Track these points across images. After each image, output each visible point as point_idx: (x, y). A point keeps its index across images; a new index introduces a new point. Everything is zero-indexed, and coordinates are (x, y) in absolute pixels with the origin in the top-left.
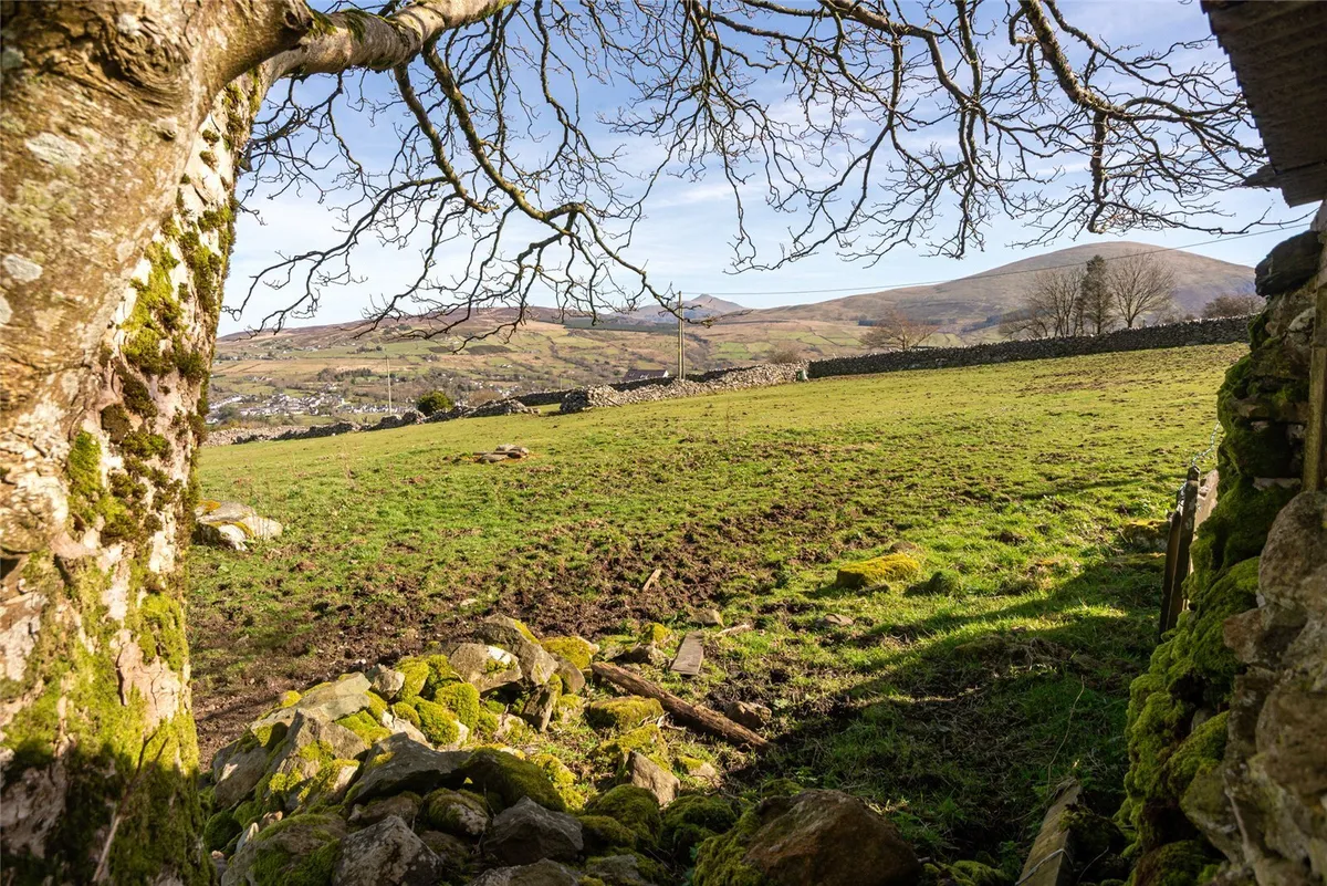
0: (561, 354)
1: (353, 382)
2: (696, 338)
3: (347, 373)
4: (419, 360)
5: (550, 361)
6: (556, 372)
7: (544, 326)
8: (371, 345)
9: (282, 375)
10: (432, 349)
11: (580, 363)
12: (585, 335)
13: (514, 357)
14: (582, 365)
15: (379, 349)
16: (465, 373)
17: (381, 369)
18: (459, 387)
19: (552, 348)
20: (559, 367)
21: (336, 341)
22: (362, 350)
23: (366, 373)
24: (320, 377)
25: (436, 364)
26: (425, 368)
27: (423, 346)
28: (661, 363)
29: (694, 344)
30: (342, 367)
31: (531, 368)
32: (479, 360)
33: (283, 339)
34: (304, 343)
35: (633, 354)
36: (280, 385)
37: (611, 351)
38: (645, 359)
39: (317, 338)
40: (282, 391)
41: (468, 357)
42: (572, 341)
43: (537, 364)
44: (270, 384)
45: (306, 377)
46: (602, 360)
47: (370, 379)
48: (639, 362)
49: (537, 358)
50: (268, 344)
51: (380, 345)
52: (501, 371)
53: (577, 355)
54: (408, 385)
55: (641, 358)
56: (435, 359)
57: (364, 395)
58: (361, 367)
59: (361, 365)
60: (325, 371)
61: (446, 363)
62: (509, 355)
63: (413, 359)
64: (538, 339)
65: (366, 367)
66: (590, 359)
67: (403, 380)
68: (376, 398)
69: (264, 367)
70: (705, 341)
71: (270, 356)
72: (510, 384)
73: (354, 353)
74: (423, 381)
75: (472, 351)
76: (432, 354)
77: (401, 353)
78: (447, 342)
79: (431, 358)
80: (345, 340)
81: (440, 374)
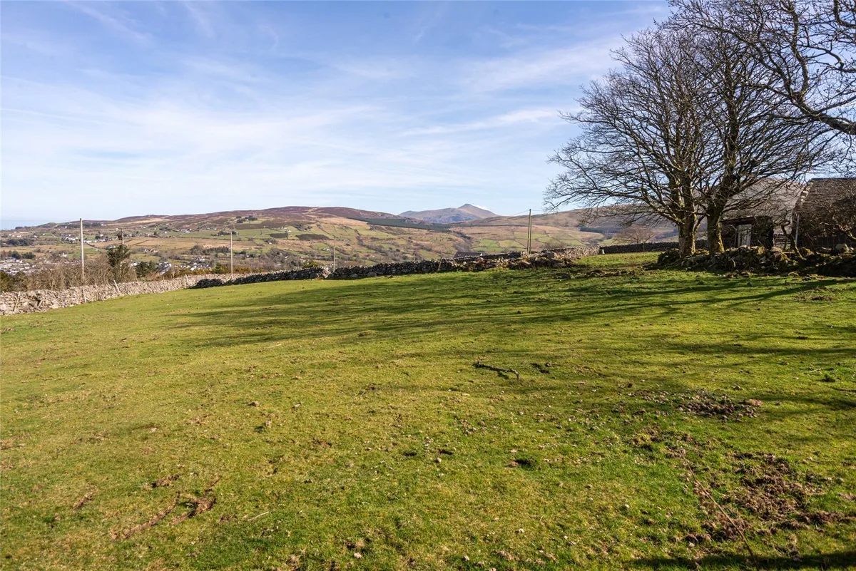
0: (365, 243)
1: (216, 256)
2: (463, 236)
3: (212, 250)
4: (262, 242)
5: (357, 247)
6: (361, 256)
7: (353, 222)
8: (227, 230)
9: (163, 248)
10: (271, 235)
11: (379, 250)
12: (382, 230)
13: (331, 243)
14: (380, 251)
15: (234, 233)
16: (296, 254)
17: (236, 248)
18: (292, 262)
19: (358, 238)
20: (364, 250)
21: (202, 226)
22: (222, 233)
23: (225, 250)
24: (192, 251)
25: (275, 246)
26: (267, 249)
27: (266, 232)
28: (437, 252)
29: (461, 240)
30: (208, 245)
31: (343, 252)
32: (306, 244)
33: (165, 223)
34: (179, 227)
35: (417, 245)
36: (165, 256)
37: (401, 242)
38: (425, 249)
39: (188, 224)
40: (166, 260)
41: (298, 242)
42: (374, 233)
43: (348, 249)
44: (156, 255)
45: (182, 251)
46: (394, 248)
47: (228, 254)
48: (421, 251)
49: (348, 245)
50: (153, 226)
51: (235, 230)
52: (322, 253)
53: (376, 244)
54: (255, 260)
55: (422, 248)
56: (274, 242)
58: (222, 245)
60: (196, 247)
61: (282, 245)
62: (328, 242)
63: (258, 242)
64: (349, 232)
65: (225, 246)
66: (386, 247)
67: (252, 256)
69: (152, 242)
70: (469, 238)
71: (155, 235)
72: (328, 262)
73: (215, 235)
74: (266, 257)
75: (302, 238)
76: (272, 238)
77: (250, 237)
78: (282, 231)
79: (272, 242)
80: (210, 226)
81: (278, 253)
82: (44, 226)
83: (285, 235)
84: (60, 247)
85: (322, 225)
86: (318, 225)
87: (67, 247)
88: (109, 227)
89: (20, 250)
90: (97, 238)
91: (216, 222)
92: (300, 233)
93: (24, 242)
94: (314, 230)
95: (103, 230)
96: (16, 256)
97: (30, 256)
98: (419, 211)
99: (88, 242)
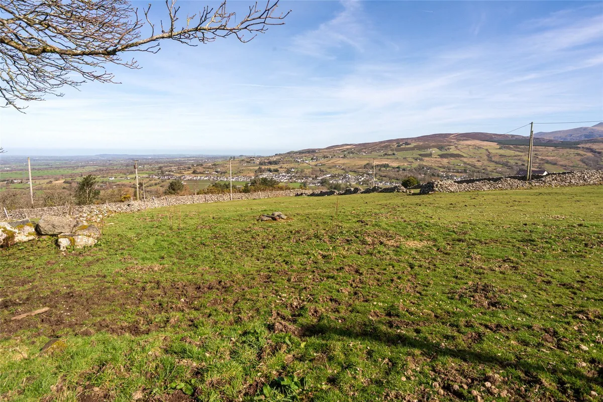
0: (493, 159)
1: (380, 170)
2: (592, 150)
3: (378, 166)
4: (413, 160)
5: (486, 163)
6: (489, 169)
7: (485, 143)
8: (390, 152)
9: (348, 165)
10: (420, 155)
11: (505, 164)
12: (510, 149)
13: (465, 160)
14: (506, 165)
15: (394, 154)
16: (436, 168)
17: (395, 164)
18: (433, 174)
19: (488, 156)
20: (492, 165)
21: (374, 150)
22: (386, 154)
23: (386, 166)
24: (365, 167)
25: (421, 163)
26: (416, 164)
27: (416, 153)
28: (562, 166)
29: (590, 154)
30: (376, 163)
31: (474, 166)
32: (445, 161)
33: (351, 149)
34: (360, 151)
35: (542, 160)
36: (347, 170)
37: (526, 158)
38: (550, 163)
39: (365, 149)
40: (348, 173)
41: (440, 159)
42: (502, 152)
43: (478, 164)
44: (343, 169)
45: (359, 167)
46: (520, 163)
47: (388, 169)
48: (546, 165)
49: (479, 161)
50: (344, 151)
51: (395, 152)
52: (457, 167)
53: (504, 160)
54: (406, 173)
55: (548, 162)
56: (421, 160)
57: (384, 176)
58: (384, 163)
59: (384, 162)
60: (368, 164)
61: (427, 162)
62: (462, 159)
63: (410, 160)
64: (481, 151)
65: (387, 163)
66: (512, 162)
67: (404, 170)
68: (390, 178)
69: (342, 161)
70: (599, 153)
71: (345, 157)
72: (461, 174)
73: (382, 156)
74: (414, 171)
75: (442, 156)
76: (420, 157)
77: (404, 157)
78: (428, 151)
79: (420, 159)
80: (379, 150)
81: (423, 168)
82: (288, 153)
83: (430, 155)
84: (292, 165)
85: (459, 146)
86: (456, 147)
87: (296, 165)
88: (320, 152)
89: (272, 167)
90: (312, 159)
91: (383, 147)
92: (440, 153)
93: (275, 163)
94: (453, 150)
95: (316, 155)
96: (270, 170)
97: (276, 171)
98: (550, 131)
99: (307, 162)
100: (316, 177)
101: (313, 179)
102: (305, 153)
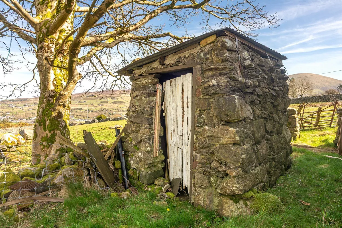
1: (76, 112)
3: (75, 109)
4: (97, 105)
8: (82, 101)
15: (85, 102)
16: (111, 110)
17: (86, 108)
18: (109, 113)
22: (80, 102)
23: (80, 109)
25: (102, 107)
26: (99, 108)
27: (99, 101)
30: (73, 107)
32: (115, 106)
41: (113, 105)
47: (82, 111)
51: (85, 101)
52: (122, 109)
54: (93, 113)
57: (80, 116)
58: (79, 107)
59: (79, 106)
61: (105, 106)
62: (125, 104)
63: (95, 105)
65: (81, 107)
67: (92, 111)
68: (84, 117)
72: (125, 113)
73: (77, 103)
74: (98, 112)
75: (114, 103)
76: (101, 103)
77: (92, 103)
78: (106, 100)
79: (101, 105)
80: (75, 99)
81: (103, 110)
83: (107, 102)
84: (7, 110)
85: (123, 97)
86: (121, 97)
87: (11, 110)
88: (31, 101)
90: (24, 105)
91: (77, 97)
92: (113, 101)
94: (119, 100)
95: (28, 102)
99: (20, 107)
100: (29, 118)
101: (27, 119)
102: (18, 101)
